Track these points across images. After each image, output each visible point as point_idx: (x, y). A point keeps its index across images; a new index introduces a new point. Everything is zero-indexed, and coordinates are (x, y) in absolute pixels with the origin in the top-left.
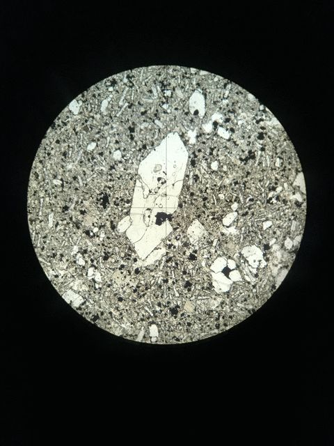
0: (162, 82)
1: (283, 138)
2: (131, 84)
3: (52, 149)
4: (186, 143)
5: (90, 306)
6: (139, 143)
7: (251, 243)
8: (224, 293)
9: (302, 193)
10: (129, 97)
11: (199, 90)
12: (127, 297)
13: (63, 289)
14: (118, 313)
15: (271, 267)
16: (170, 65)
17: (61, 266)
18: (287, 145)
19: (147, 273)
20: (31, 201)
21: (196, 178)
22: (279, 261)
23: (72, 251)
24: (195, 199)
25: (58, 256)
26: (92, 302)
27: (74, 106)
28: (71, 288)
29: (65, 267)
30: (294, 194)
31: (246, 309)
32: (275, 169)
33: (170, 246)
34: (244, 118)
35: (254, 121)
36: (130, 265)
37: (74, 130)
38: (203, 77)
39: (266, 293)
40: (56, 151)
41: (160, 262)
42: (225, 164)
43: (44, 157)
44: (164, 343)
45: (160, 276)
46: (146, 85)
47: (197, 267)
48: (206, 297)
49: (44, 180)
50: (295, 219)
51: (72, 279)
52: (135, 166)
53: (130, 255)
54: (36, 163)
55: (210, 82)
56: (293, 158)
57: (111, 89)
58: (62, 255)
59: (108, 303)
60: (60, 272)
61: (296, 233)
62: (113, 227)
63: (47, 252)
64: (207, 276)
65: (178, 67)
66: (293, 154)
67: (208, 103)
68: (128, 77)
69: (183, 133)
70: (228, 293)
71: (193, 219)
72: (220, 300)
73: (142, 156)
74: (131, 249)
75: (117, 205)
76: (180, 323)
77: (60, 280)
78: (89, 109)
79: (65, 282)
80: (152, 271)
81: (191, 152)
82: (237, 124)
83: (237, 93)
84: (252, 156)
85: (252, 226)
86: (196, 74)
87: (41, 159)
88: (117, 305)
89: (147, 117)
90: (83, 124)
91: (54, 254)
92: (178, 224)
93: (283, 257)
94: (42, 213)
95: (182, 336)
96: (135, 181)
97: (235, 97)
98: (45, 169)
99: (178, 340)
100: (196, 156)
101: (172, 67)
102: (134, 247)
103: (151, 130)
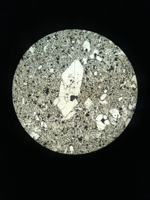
0: (70, 37)
1: (126, 60)
2: (57, 39)
3: (23, 69)
4: (82, 64)
5: (43, 138)
6: (61, 65)
7: (114, 107)
8: (102, 130)
9: (136, 84)
10: (56, 44)
11: (87, 40)
12: (59, 134)
13: (30, 132)
14: (55, 141)
15: (123, 117)
16: (74, 29)
17: (29, 121)
18: (128, 63)
19: (67, 123)
20: (14, 93)
21: (88, 79)
22: (126, 115)
23: (33, 114)
24: (87, 89)
25: (27, 117)
26: (43, 137)
27: (32, 49)
28: (34, 131)
29: (30, 122)
30: (132, 84)
31: (113, 137)
32: (123, 74)
33: (77, 110)
34: (108, 52)
35: (113, 53)
36: (60, 119)
37: (32, 60)
38: (89, 34)
39: (121, 129)
40: (25, 70)
41: (73, 117)
42: (100, 72)
43: (19, 73)
44: (77, 154)
45: (73, 124)
46: (63, 39)
47: (90, 119)
48: (94, 133)
49: (19, 83)
50: (133, 96)
51: (34, 127)
52: (60, 75)
53: (59, 115)
54: (15, 76)
55: (92, 36)
56: (131, 69)
57: (48, 41)
58: (29, 117)
59: (51, 137)
60: (28, 124)
61: (133, 102)
62: (51, 103)
63: (22, 115)
64: (95, 123)
65: (78, 30)
66: (131, 67)
67: (91, 45)
68: (55, 35)
69: (81, 59)
70: (104, 130)
71: (87, 98)
72: (100, 133)
73: (63, 71)
74: (60, 112)
75: (53, 93)
76: (83, 145)
77: (29, 127)
78: (38, 50)
79: (31, 129)
80: (69, 122)
81: (85, 68)
82: (105, 54)
83: (104, 40)
84: (112, 68)
85: (114, 100)
86: (85, 33)
87: (18, 74)
88: (54, 138)
89: (64, 53)
90: (36, 57)
91: (25, 116)
92: (81, 100)
93: (128, 113)
94: (19, 98)
95: (84, 151)
96: (60, 82)
97: (103, 42)
98: (19, 78)
99: (82, 152)
100: (87, 70)
101: (74, 30)
102: (61, 112)
103: (66, 59)
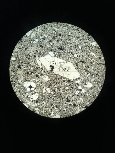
0: (97, 74)
1: (73, 112)
2: (98, 64)
4: (76, 79)
5: (25, 38)
6: (78, 64)
7: (39, 97)
8: (23, 85)
9: (53, 116)
10: (94, 62)
11: (93, 86)
12: (27, 51)
14: (21, 47)
15: (30, 102)
18: (70, 114)
19: (34, 60)
20: (64, 24)
21: (64, 81)
22: (32, 105)
23: (45, 35)
24: (57, 80)
25: (44, 30)
27: (94, 43)
28: (32, 32)
29: (40, 32)
30: (54, 113)
31: (16, 92)
32: (63, 108)
33: (42, 69)
34: (81, 100)
35: (80, 103)
36: (37, 54)
37: (86, 42)
38: (97, 88)
39: (21, 99)
40: (80, 35)
41: (37, 65)
42: (67, 92)
43: (79, 30)
45: (32, 64)
46: (97, 69)
47: (33, 77)
48: (22, 78)
49: (71, 29)
50: (45, 112)
51: (35, 33)
52: (71, 61)
53: (41, 55)
54: (77, 28)
55: (95, 90)
56: (66, 115)
57: (98, 57)
58: (44, 31)
59: (25, 45)
60: (39, 29)
61: (40, 112)
62: (51, 50)
63: (46, 26)
64: (30, 80)
66: (67, 115)
67: (88, 89)
68: (101, 63)
69: (79, 79)
71: (50, 78)
72: (21, 83)
73: (74, 64)
75: (59, 53)
76: (15, 68)
77: (36, 29)
79: (35, 31)
80: (34, 61)
81: (73, 81)
82: (80, 97)
83: (90, 99)
84: (68, 101)
85: (45, 98)
86: (99, 86)
88: (24, 47)
89: (87, 68)
91: (45, 28)
92: (49, 73)
93: (33, 107)
94: (60, 27)
95: (10, 68)
96: (66, 60)
98: (75, 30)
100: (71, 82)
102: (43, 56)
103: (82, 68)
